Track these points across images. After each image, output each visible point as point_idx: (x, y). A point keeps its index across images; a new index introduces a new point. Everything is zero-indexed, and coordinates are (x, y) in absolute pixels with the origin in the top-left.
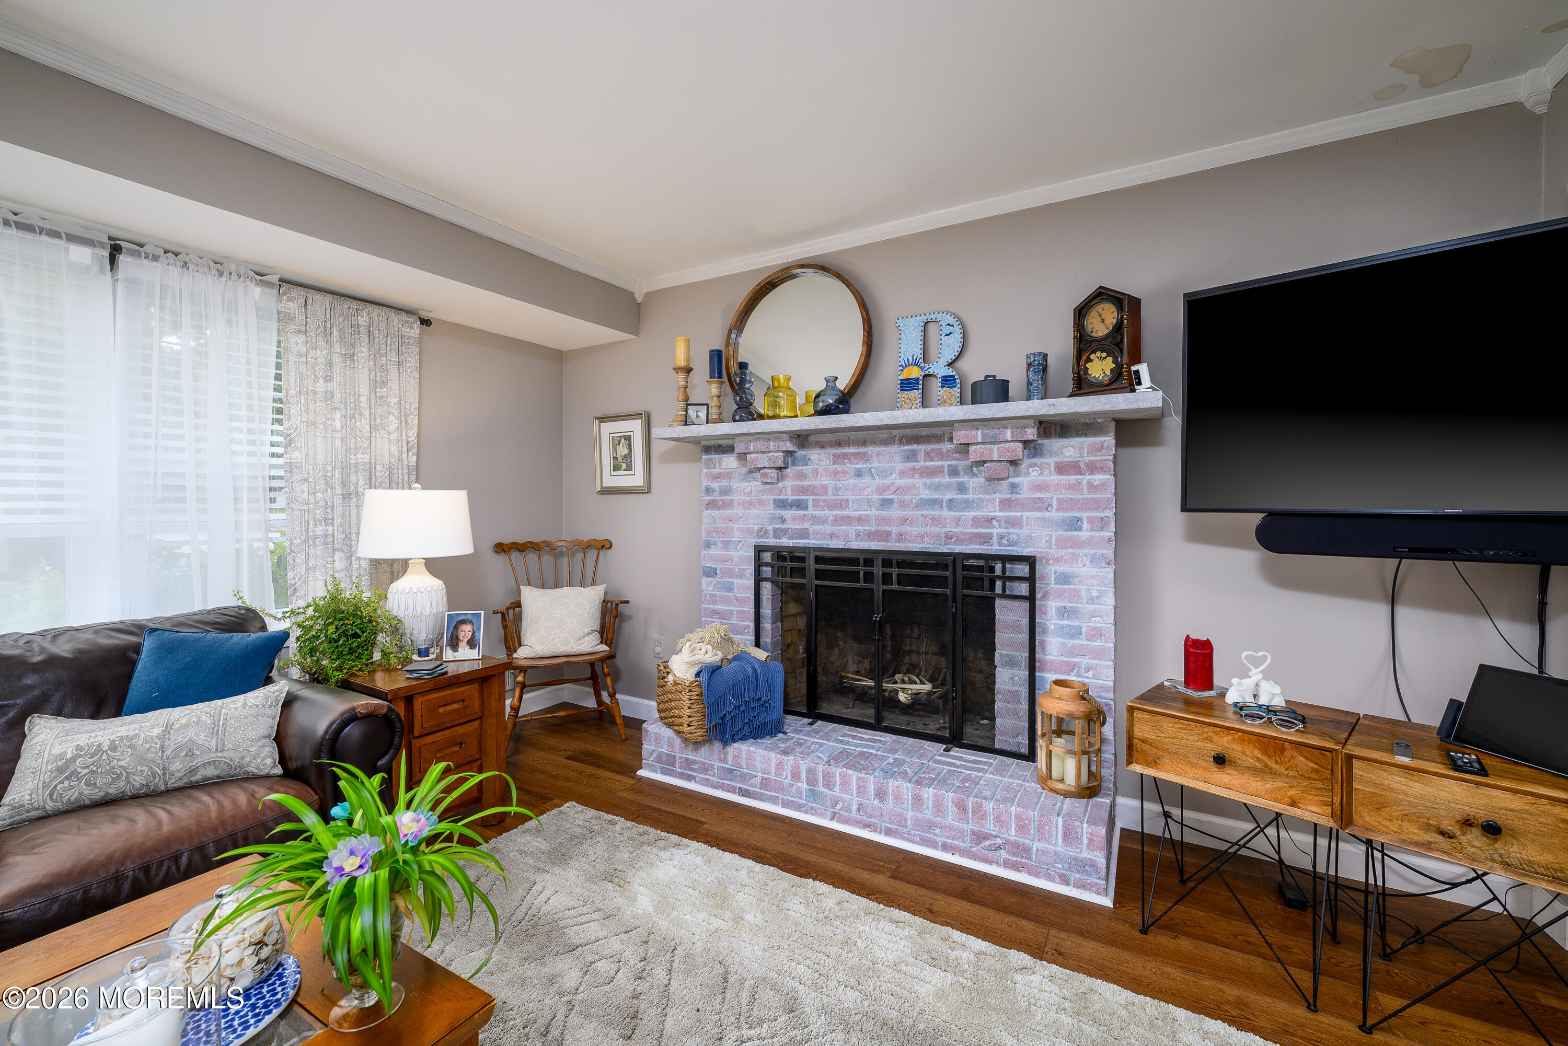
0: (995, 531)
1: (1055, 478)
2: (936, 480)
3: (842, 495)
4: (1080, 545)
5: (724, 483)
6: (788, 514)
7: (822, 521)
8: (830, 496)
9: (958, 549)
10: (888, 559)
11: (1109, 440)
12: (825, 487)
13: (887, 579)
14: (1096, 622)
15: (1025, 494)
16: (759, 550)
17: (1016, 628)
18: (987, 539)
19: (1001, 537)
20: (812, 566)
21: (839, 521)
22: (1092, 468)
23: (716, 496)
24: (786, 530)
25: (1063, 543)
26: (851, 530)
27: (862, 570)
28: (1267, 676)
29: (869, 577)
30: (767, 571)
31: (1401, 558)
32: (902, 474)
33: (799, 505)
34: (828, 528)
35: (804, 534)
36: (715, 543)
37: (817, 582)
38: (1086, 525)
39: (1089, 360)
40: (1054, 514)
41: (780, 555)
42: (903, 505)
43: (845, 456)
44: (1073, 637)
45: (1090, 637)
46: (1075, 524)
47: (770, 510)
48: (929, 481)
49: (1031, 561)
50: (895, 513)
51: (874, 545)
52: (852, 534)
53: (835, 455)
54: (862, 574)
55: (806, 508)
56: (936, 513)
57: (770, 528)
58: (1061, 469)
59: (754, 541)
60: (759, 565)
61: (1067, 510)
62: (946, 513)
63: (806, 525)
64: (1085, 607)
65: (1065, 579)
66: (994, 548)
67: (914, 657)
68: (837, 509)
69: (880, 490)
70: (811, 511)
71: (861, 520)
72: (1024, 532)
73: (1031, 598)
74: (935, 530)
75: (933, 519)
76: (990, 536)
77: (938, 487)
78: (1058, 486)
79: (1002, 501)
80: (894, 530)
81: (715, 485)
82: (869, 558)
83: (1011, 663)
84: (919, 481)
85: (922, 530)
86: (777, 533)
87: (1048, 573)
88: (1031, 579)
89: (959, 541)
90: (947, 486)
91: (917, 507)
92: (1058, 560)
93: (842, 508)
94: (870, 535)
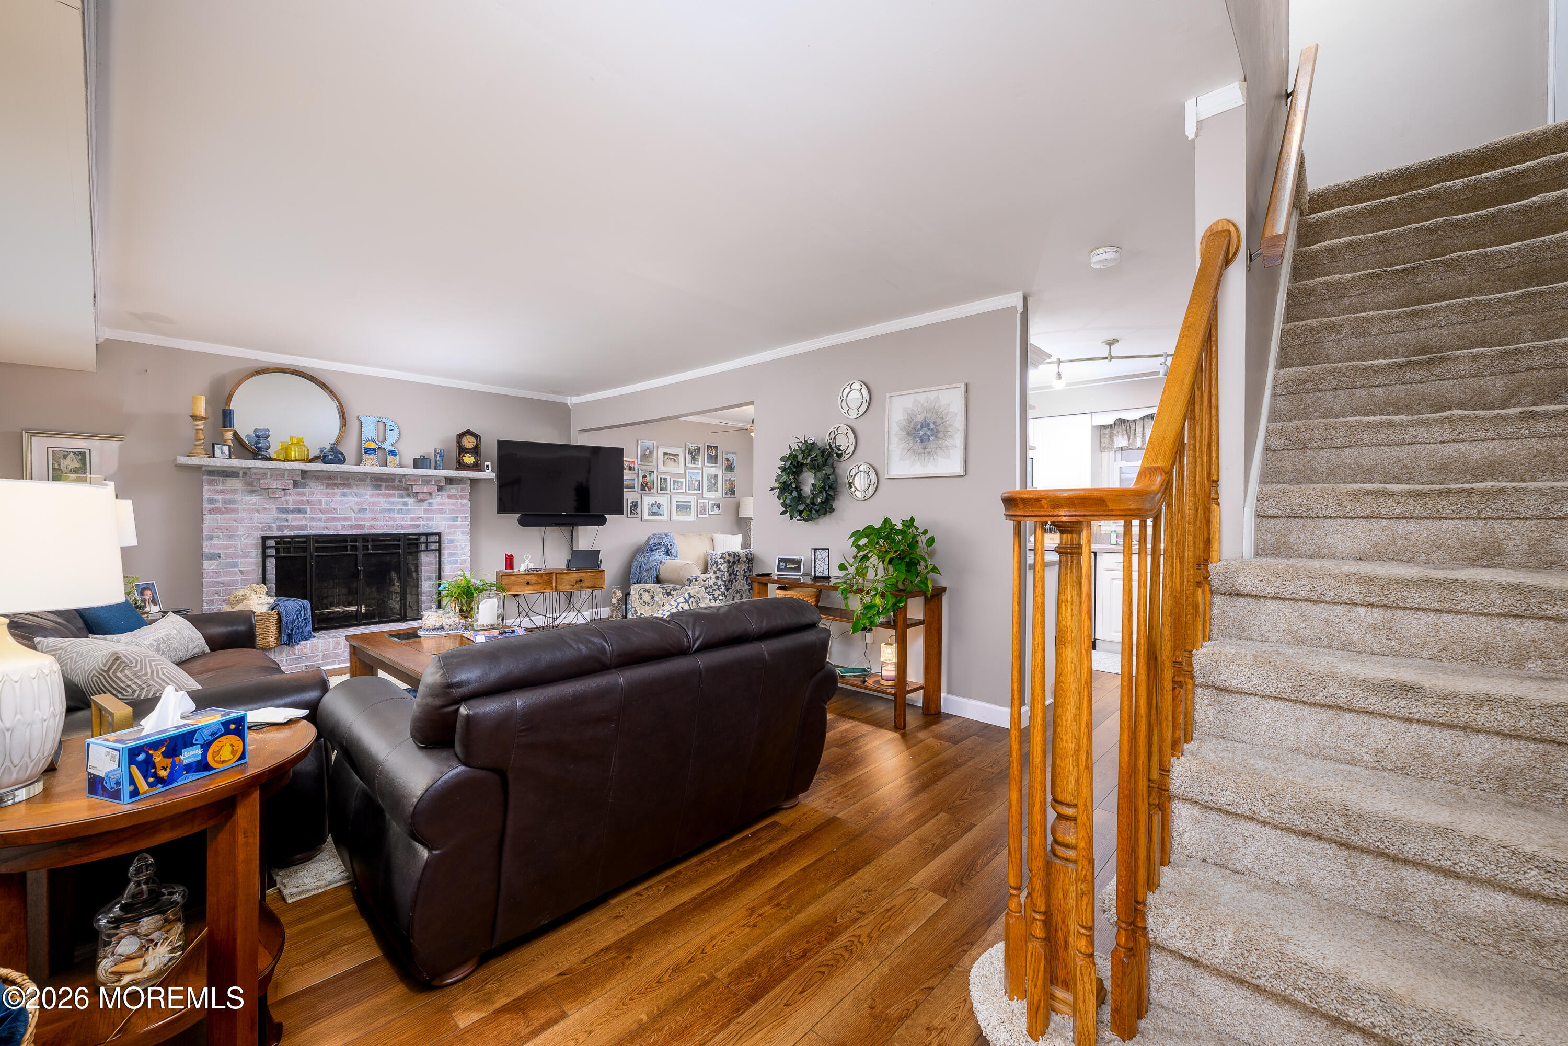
0: (422, 523)
1: (448, 501)
2: (391, 500)
3: (332, 506)
4: (457, 527)
5: (228, 497)
6: (290, 516)
7: (320, 520)
8: (324, 506)
9: (403, 532)
10: (365, 538)
11: (468, 487)
12: (320, 501)
13: (366, 548)
14: (463, 557)
15: (435, 507)
16: (265, 539)
17: (431, 564)
18: (418, 526)
19: (424, 525)
20: (313, 546)
21: (328, 520)
22: (462, 497)
23: (220, 505)
24: (288, 526)
25: (450, 527)
26: (339, 525)
27: (349, 544)
28: (530, 562)
29: (354, 548)
30: (271, 552)
32: (372, 496)
33: (300, 511)
34: (323, 524)
35: (304, 528)
36: (218, 537)
37: (316, 554)
38: (459, 519)
39: (464, 456)
40: (447, 515)
41: (280, 540)
42: (372, 511)
43: (335, 485)
44: (455, 564)
45: (461, 563)
46: (455, 519)
47: (275, 513)
48: (387, 500)
49: (439, 535)
50: (368, 515)
51: (355, 532)
52: (340, 527)
53: (327, 484)
54: (349, 547)
55: (306, 513)
56: (392, 515)
57: (273, 525)
58: (450, 497)
59: (259, 534)
60: (264, 548)
61: (452, 513)
62: (396, 515)
63: (304, 523)
64: (459, 552)
65: (452, 541)
66: (421, 531)
68: (329, 513)
69: (357, 504)
70: (308, 515)
71: (345, 519)
72: (434, 523)
73: (439, 550)
74: (391, 523)
75: (390, 518)
76: (419, 525)
77: (392, 503)
78: (449, 504)
79: (425, 510)
80: (367, 524)
81: (219, 497)
82: (354, 538)
83: (429, 579)
84: (381, 500)
85: (382, 523)
86: (280, 528)
87: (445, 538)
88: (439, 542)
89: (403, 527)
90: (397, 503)
91: (381, 512)
92: (448, 534)
93: (332, 513)
94: (352, 527)
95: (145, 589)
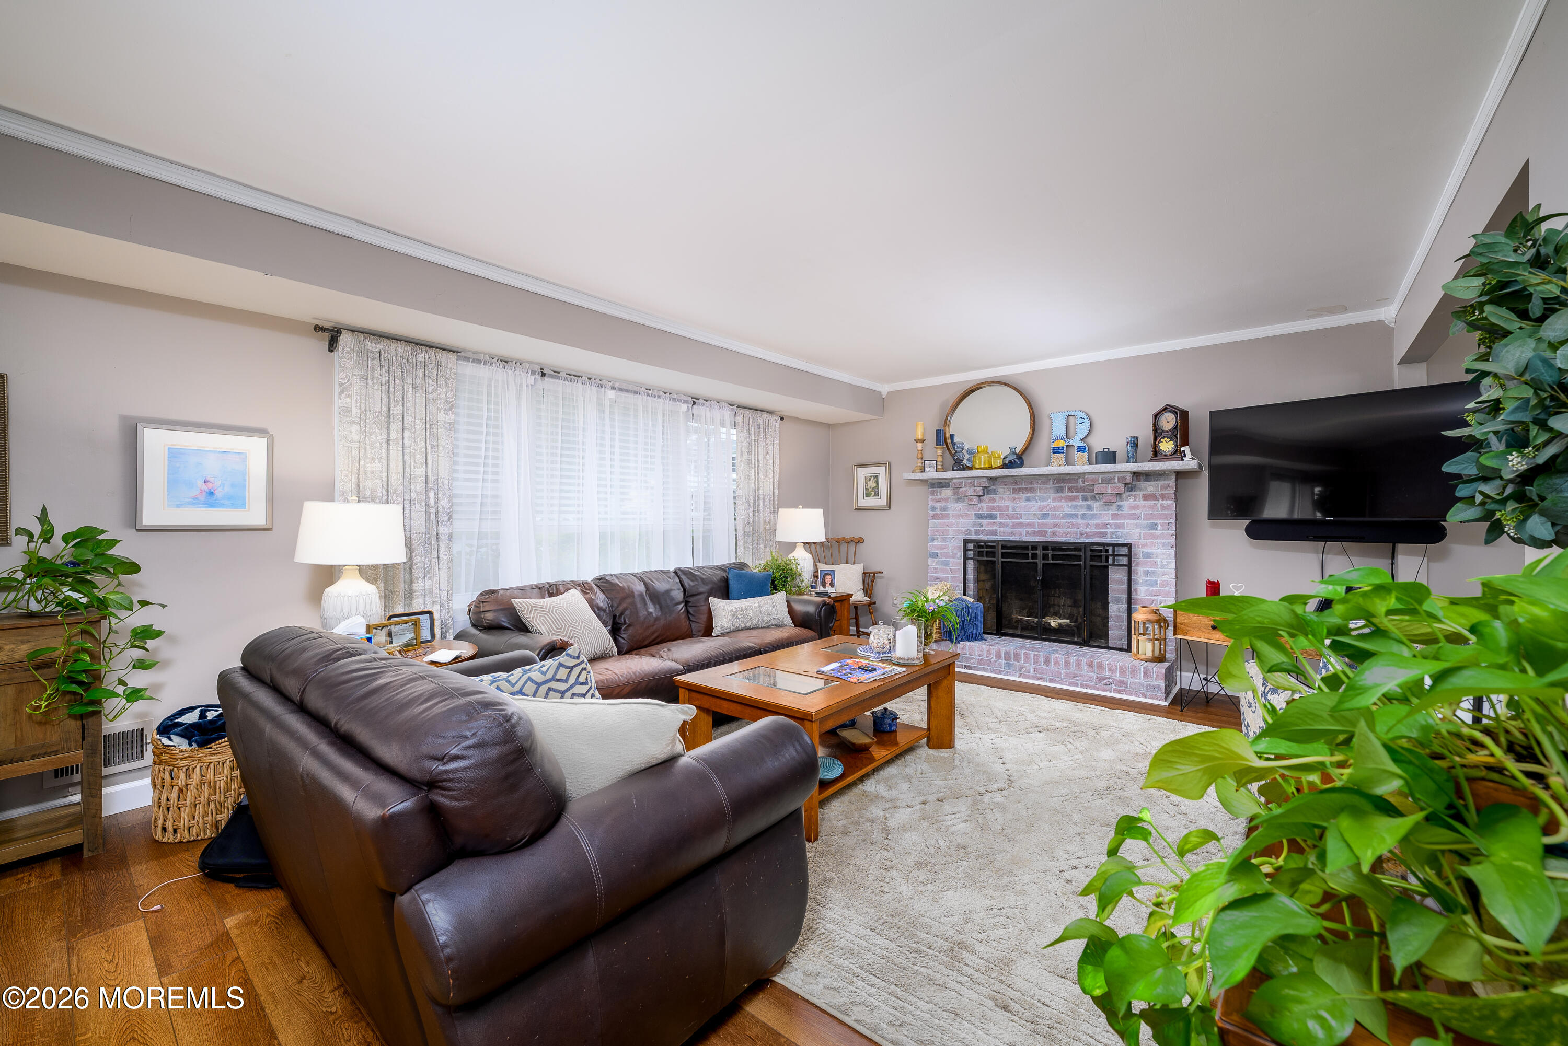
0: (1109, 531)
1: (1143, 502)
2: (1074, 503)
3: (1018, 511)
4: (1157, 537)
5: (943, 504)
6: (984, 522)
7: (1006, 526)
8: (1010, 512)
9: (1087, 540)
10: (1046, 546)
11: (1172, 482)
12: (1007, 507)
13: (1045, 557)
14: (1166, 578)
15: (1126, 511)
16: (966, 542)
17: (1121, 582)
18: (1104, 535)
19: (1112, 534)
20: (1000, 551)
21: (1014, 526)
22: (1163, 497)
23: (938, 512)
24: (983, 531)
25: (1147, 537)
26: (1023, 531)
27: (1030, 552)
29: (1034, 556)
30: (970, 554)
31: (1326, 541)
32: (1054, 500)
33: (991, 517)
34: (1010, 530)
35: (994, 533)
36: (937, 539)
37: (1003, 560)
38: (1159, 527)
39: (1160, 442)
40: (1142, 522)
41: (979, 545)
42: (1054, 516)
43: (1020, 489)
44: (1152, 586)
45: (1162, 586)
46: (1154, 527)
47: (973, 519)
48: (1070, 504)
49: (1129, 546)
50: (1050, 521)
51: (1037, 539)
52: (1024, 533)
53: (1013, 489)
54: (1030, 555)
55: (996, 519)
56: (1074, 521)
57: (972, 529)
58: (1146, 498)
59: (962, 537)
60: (966, 550)
61: (1149, 519)
62: (1080, 521)
63: (995, 528)
64: (1160, 570)
65: (1148, 556)
66: (1108, 540)
67: (1056, 608)
68: (1015, 519)
69: (1040, 508)
70: (998, 520)
71: (1029, 525)
72: (1125, 531)
73: (1129, 566)
74: (1074, 530)
75: (1073, 524)
76: (1106, 533)
77: (1075, 507)
78: (1144, 506)
79: (1112, 515)
80: (1050, 531)
81: (937, 505)
82: (1035, 546)
83: (1118, 601)
84: (1064, 503)
85: (1065, 530)
86: (977, 533)
87: (1138, 551)
88: (1129, 556)
89: (1088, 536)
90: (1081, 506)
91: (1063, 518)
92: (1144, 546)
93: (1017, 518)
94: (1035, 533)
95: (827, 574)
